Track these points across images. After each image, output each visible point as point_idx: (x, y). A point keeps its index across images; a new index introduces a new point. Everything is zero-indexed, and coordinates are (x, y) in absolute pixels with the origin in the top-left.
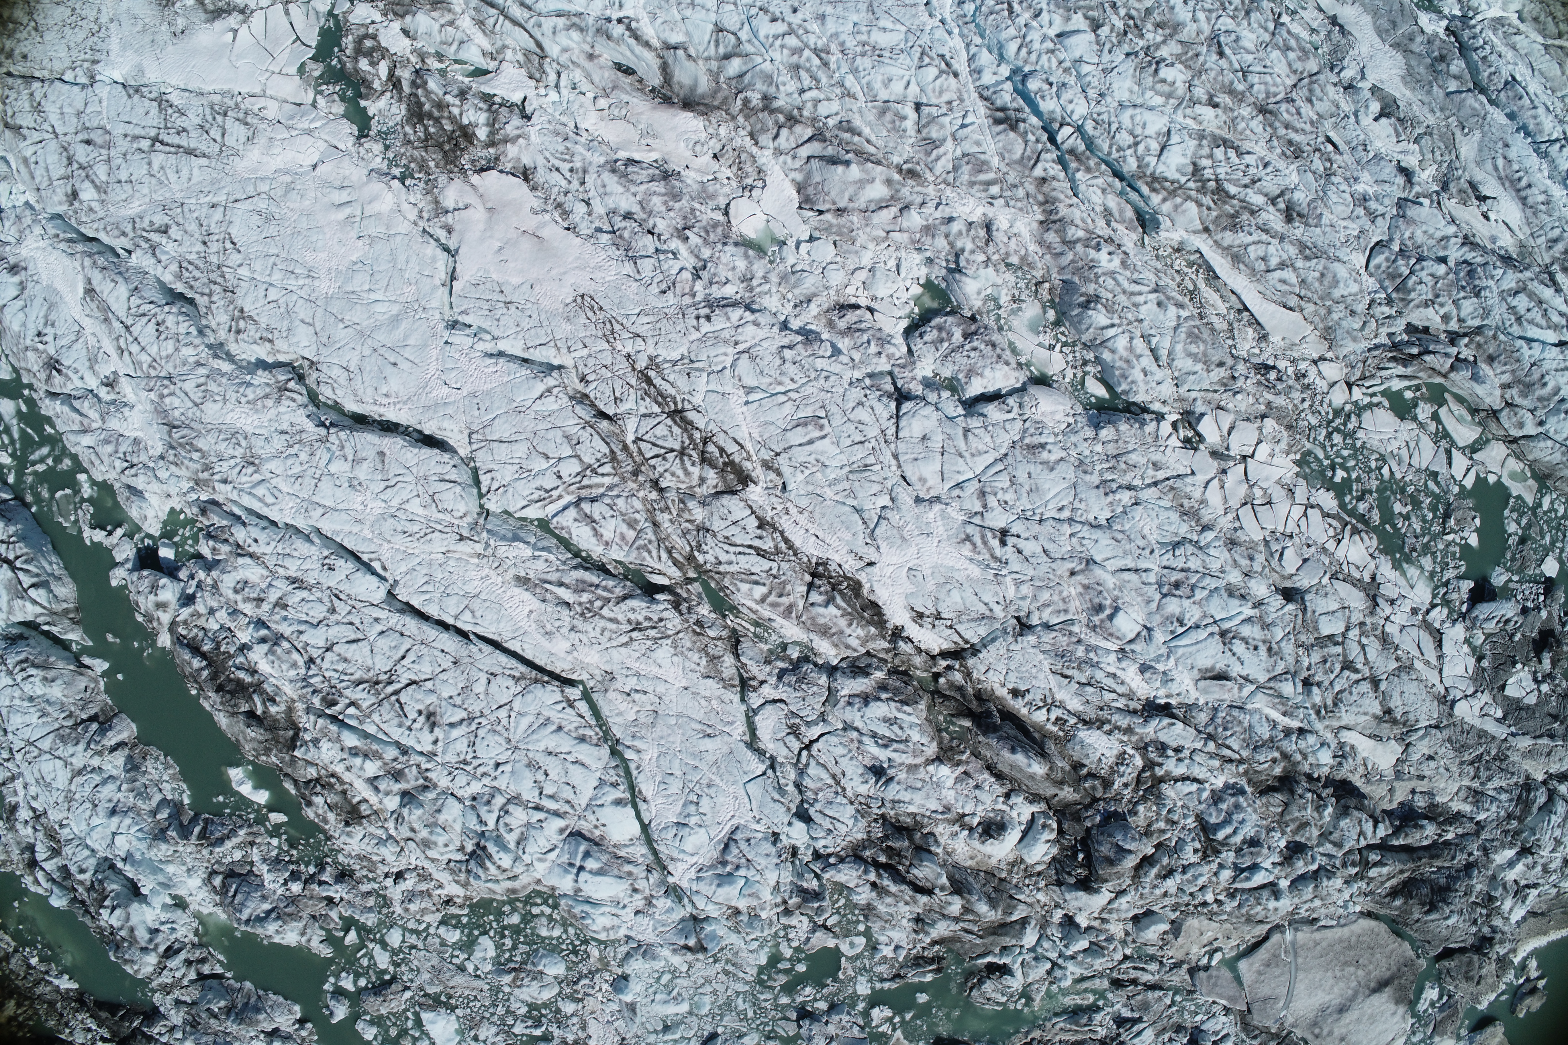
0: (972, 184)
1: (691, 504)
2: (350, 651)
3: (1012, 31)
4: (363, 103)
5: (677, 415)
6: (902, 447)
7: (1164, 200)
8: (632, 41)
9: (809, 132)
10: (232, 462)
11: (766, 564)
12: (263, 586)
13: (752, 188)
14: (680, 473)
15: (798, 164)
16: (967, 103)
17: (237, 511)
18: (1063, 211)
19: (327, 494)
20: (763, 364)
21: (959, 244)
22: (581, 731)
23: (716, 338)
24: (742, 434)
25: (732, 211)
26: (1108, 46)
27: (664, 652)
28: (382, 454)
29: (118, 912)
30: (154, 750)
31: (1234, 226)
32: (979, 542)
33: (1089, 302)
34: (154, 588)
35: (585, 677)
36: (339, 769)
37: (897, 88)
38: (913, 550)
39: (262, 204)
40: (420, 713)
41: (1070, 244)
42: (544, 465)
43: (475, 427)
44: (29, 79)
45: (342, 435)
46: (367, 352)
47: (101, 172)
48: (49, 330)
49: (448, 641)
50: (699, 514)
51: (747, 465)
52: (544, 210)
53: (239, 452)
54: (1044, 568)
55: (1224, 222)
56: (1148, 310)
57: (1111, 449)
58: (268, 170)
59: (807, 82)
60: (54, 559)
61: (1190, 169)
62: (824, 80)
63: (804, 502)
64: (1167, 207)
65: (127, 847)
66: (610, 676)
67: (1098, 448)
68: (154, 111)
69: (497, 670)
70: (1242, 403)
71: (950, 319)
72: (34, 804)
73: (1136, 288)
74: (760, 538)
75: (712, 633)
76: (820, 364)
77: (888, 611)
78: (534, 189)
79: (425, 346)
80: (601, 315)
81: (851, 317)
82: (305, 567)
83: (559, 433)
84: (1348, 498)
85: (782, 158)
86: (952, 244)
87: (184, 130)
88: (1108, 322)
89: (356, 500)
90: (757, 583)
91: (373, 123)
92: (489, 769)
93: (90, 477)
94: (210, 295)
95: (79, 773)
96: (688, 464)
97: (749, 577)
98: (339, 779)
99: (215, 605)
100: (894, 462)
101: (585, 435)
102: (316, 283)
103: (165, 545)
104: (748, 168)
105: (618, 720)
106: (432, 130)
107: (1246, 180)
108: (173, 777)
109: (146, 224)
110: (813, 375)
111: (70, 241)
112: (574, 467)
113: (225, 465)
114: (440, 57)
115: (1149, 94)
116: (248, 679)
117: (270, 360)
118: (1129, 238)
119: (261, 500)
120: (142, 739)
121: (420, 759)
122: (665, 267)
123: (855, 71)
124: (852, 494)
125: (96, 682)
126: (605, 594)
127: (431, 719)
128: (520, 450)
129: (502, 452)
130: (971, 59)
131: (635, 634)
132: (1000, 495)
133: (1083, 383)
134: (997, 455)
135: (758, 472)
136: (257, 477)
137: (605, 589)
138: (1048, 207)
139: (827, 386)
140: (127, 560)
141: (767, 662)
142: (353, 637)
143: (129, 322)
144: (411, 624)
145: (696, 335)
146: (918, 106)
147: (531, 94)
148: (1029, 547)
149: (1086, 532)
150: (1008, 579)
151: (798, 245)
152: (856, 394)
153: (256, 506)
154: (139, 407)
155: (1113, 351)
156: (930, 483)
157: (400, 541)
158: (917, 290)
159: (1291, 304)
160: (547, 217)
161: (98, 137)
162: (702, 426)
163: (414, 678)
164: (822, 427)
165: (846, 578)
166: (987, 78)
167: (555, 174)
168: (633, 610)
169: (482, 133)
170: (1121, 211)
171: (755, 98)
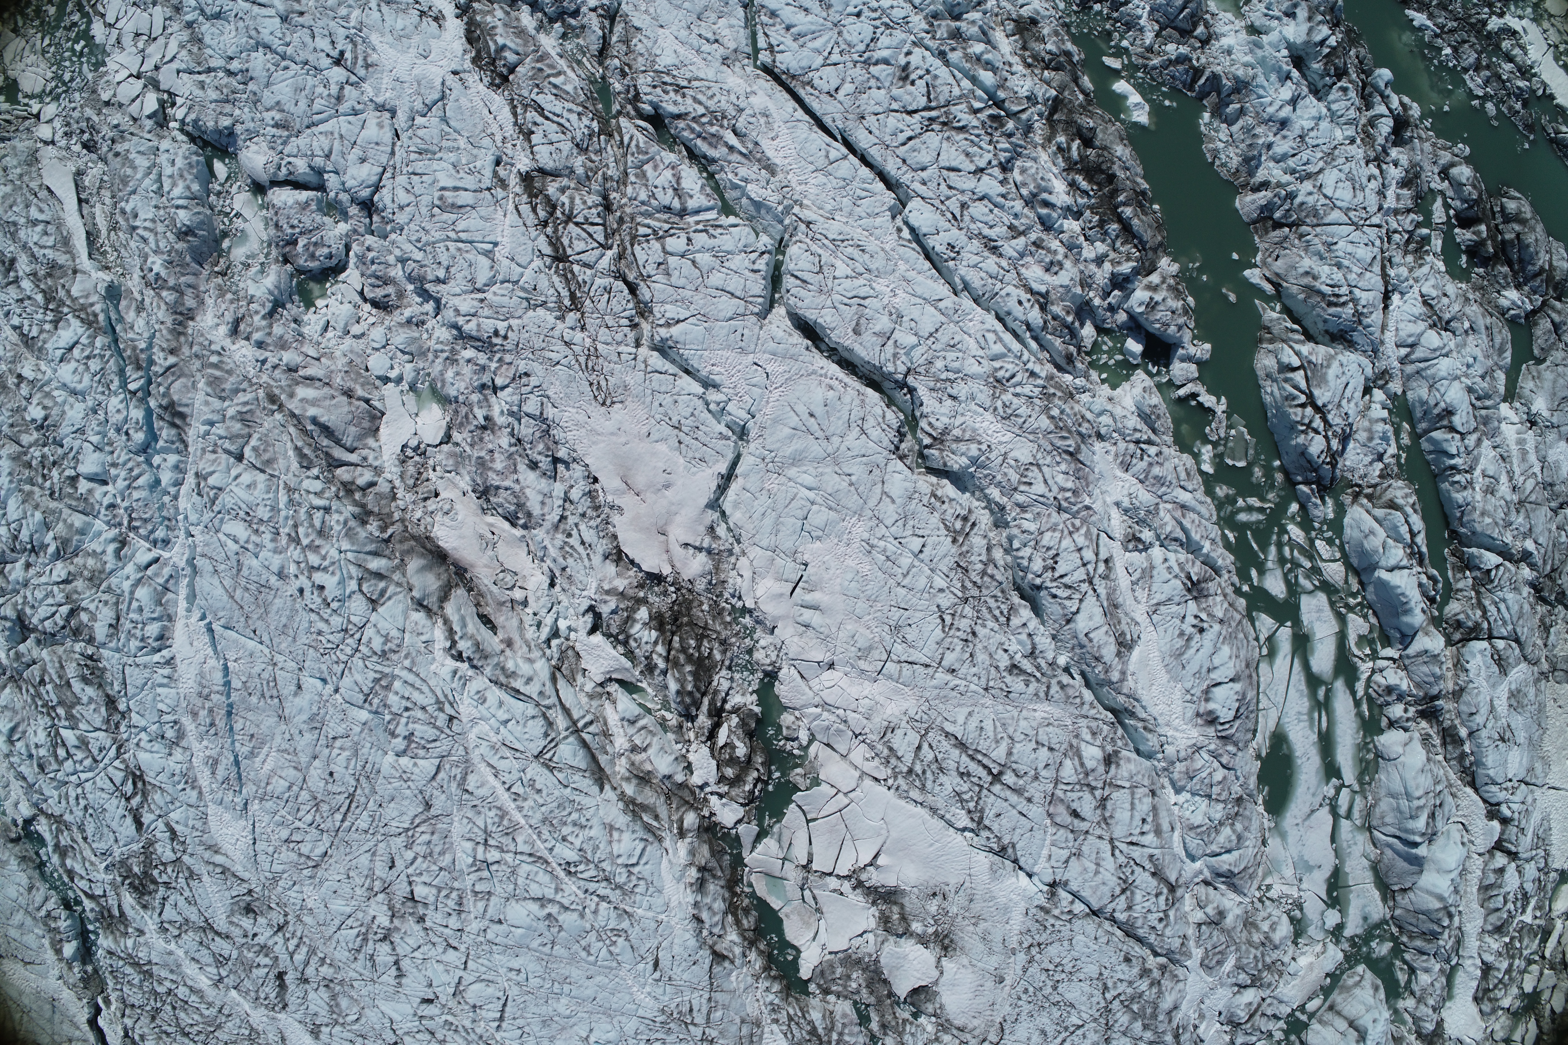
0: (230, 372)
1: (580, 171)
2: (959, 160)
3: (136, 495)
4: (757, 710)
5: (560, 257)
6: (384, 159)
7: (92, 305)
8: (456, 627)
9: (339, 471)
10: (1018, 390)
11: (540, 99)
12: (1029, 259)
13: (416, 449)
14: (578, 201)
15: (365, 452)
16: (200, 446)
17: (1033, 345)
18: (169, 321)
19: (929, 319)
20: (466, 273)
21: (264, 323)
22: (771, 21)
23: (497, 312)
24: (512, 217)
25: (441, 434)
26: (71, 455)
27: (665, 60)
28: (857, 332)
29: (1318, 38)
30: (1224, 173)
31: (53, 267)
32: (360, 59)
33: (186, 234)
34: (1152, 306)
35: (750, 69)
36: (1019, 68)
37: (246, 478)
38: (415, 72)
39: (899, 649)
40: (913, 83)
41: (176, 289)
42: (698, 257)
43: (754, 319)
44: (1130, 932)
45: (890, 368)
46: (836, 440)
47: (1069, 771)
48: (1189, 630)
49: (862, 139)
50: (579, 163)
51: (518, 189)
52: (612, 507)
53: (1007, 397)
54: (320, 23)
55: (58, 273)
56: (146, 213)
57: (228, 108)
58: (883, 685)
59: (318, 516)
60: (1268, 399)
61: (61, 324)
62: (303, 511)
63: (487, 142)
64: (94, 298)
65: (1282, 90)
66: (725, 61)
67: (237, 112)
68: (990, 814)
69: (825, 98)
70: (116, 118)
71: (301, 262)
72: (1376, 172)
73: (146, 234)
74: (535, 124)
75: (616, 62)
76: (418, 256)
77: (462, 32)
78: (615, 537)
79: (776, 421)
80: (593, 378)
81: (379, 293)
82: (978, 259)
83: (674, 280)
84: (83, 27)
85: (376, 464)
86: (271, 326)
87: (962, 775)
88: (179, 211)
89: (901, 300)
90: (555, 86)
91: (755, 686)
92: (866, 13)
93: (1198, 463)
94: (984, 573)
95: (1309, 176)
96: (567, 207)
97: (559, 94)
98: (1024, 61)
99: (1093, 267)
100: (397, 149)
101: (650, 269)
102: (866, 536)
103: (1133, 355)
104: (411, 470)
105: (734, 21)
106: (692, 643)
107: (26, 303)
108: (1212, 140)
109: (1034, 685)
110: (428, 249)
111: (1132, 715)
112: (672, 243)
113: (1027, 390)
114: (663, 724)
115: (59, 400)
116: (1079, 178)
117: (945, 481)
118: (134, 283)
119: (1001, 340)
120: (1233, 188)
121: (930, 43)
122: (516, 398)
123: (275, 509)
124: (443, 136)
125: (1264, 262)
126: (694, 125)
127: (905, 75)
128: (716, 279)
129: (734, 284)
130: (178, 483)
131: (685, 83)
132: (326, 92)
133: (228, 178)
134: (314, 129)
135: (513, 181)
136: (997, 364)
137: (692, 130)
138: (180, 329)
139: (422, 234)
140: (1183, 360)
141: (583, 27)
142: (952, 174)
143: (1085, 587)
144: (892, 167)
145: (514, 322)
146: (240, 457)
147: (582, 634)
148: (323, 43)
149: (276, 43)
150: (352, 24)
151: (399, 380)
152: (401, 218)
153: (1008, 337)
154: (1109, 500)
155: (188, 188)
156: (376, 121)
157: (872, 245)
158: (320, 303)
159: (46, 192)
160: (610, 499)
161: (1064, 817)
162: (542, 238)
163: (907, 118)
164: (441, 198)
165: (481, 68)
166: (173, 458)
167: (587, 539)
168: (675, 103)
169: (643, 614)
170: (128, 307)
171: (373, 527)
